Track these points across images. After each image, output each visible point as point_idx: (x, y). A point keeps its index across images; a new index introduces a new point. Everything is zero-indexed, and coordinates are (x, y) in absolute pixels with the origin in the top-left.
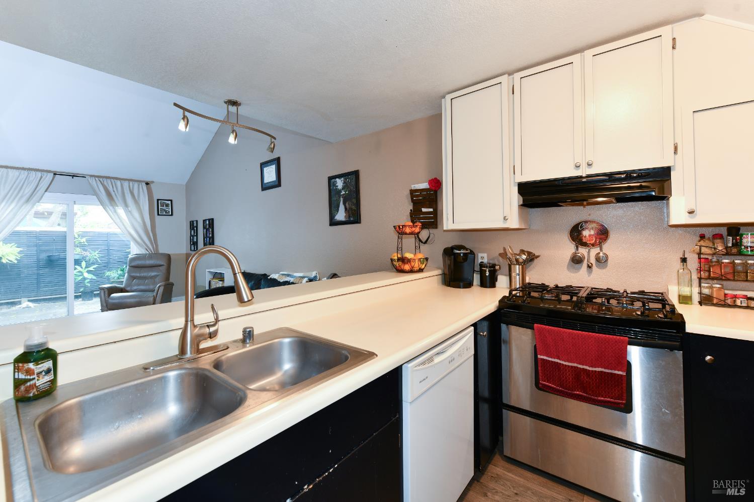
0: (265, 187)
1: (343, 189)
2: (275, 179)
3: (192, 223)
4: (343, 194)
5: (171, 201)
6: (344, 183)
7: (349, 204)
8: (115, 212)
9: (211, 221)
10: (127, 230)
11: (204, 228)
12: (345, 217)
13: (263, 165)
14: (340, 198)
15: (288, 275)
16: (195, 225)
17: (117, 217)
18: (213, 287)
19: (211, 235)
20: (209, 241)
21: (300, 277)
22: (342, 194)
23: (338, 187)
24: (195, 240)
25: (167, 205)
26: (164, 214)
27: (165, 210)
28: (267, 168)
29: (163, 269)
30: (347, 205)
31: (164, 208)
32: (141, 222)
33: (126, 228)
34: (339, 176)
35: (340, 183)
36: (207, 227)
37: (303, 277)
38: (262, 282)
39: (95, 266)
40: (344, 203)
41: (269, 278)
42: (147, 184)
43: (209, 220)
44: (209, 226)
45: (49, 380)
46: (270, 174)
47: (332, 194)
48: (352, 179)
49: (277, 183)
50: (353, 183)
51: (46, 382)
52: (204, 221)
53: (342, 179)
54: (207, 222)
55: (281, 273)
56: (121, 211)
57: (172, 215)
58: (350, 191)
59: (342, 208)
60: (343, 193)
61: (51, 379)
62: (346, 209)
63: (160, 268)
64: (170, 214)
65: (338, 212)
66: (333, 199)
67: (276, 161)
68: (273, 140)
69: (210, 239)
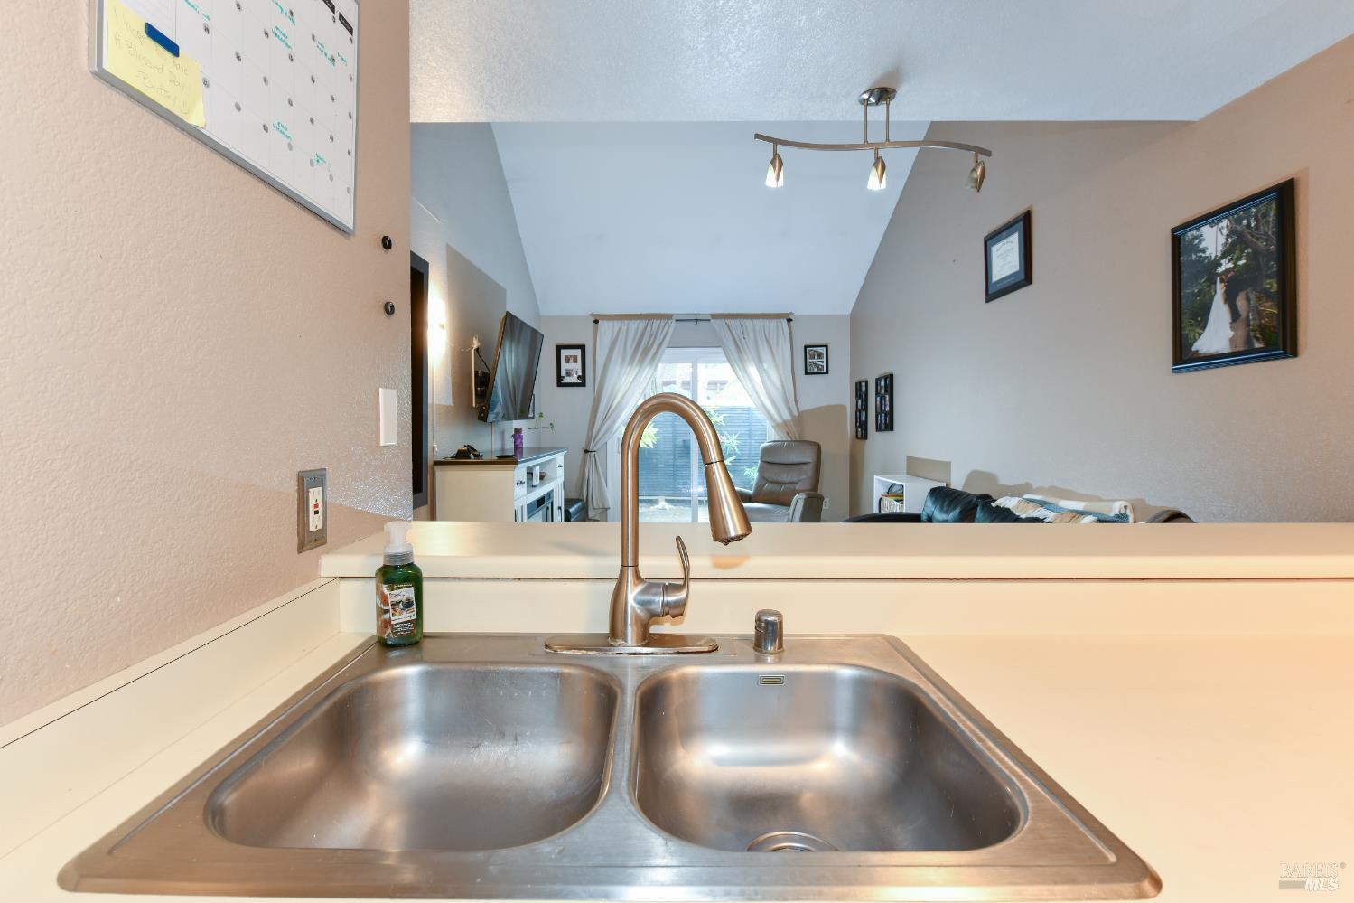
0: (994, 292)
1: (1224, 255)
2: (1018, 269)
3: (858, 386)
4: (1228, 271)
5: (826, 347)
6: (1232, 232)
7: (1248, 299)
8: (746, 372)
9: (890, 379)
10: (761, 401)
11: (877, 393)
12: (1232, 340)
13: (991, 239)
14: (1212, 282)
15: (1042, 504)
16: (864, 389)
17: (747, 379)
18: (885, 511)
19: (887, 409)
20: (886, 420)
21: (1073, 511)
22: (1220, 270)
23: (1208, 254)
24: (864, 419)
25: (820, 356)
26: (815, 371)
27: (816, 364)
28: (1000, 244)
29: (809, 470)
30: (1241, 303)
31: (816, 360)
32: (780, 387)
33: (759, 397)
34: (1211, 217)
35: (1213, 240)
36: (883, 392)
37: (1082, 513)
38: (979, 514)
39: (734, 457)
40: (1230, 299)
41: (994, 505)
42: (789, 320)
43: (886, 378)
44: (886, 391)
45: (409, 619)
46: (1006, 259)
47: (1184, 275)
48: (1265, 215)
49: (1022, 277)
50: (1270, 228)
51: (405, 622)
52: (878, 380)
53: (1225, 223)
54: (883, 384)
55: (1027, 496)
56: (753, 370)
57: (827, 373)
58: (1254, 257)
59: (1219, 312)
60: (1226, 265)
61: (413, 618)
62: (1235, 315)
63: (804, 467)
64: (825, 370)
65: (1204, 328)
66: (1186, 291)
67: (1021, 224)
68: (982, 157)
69: (886, 416)
